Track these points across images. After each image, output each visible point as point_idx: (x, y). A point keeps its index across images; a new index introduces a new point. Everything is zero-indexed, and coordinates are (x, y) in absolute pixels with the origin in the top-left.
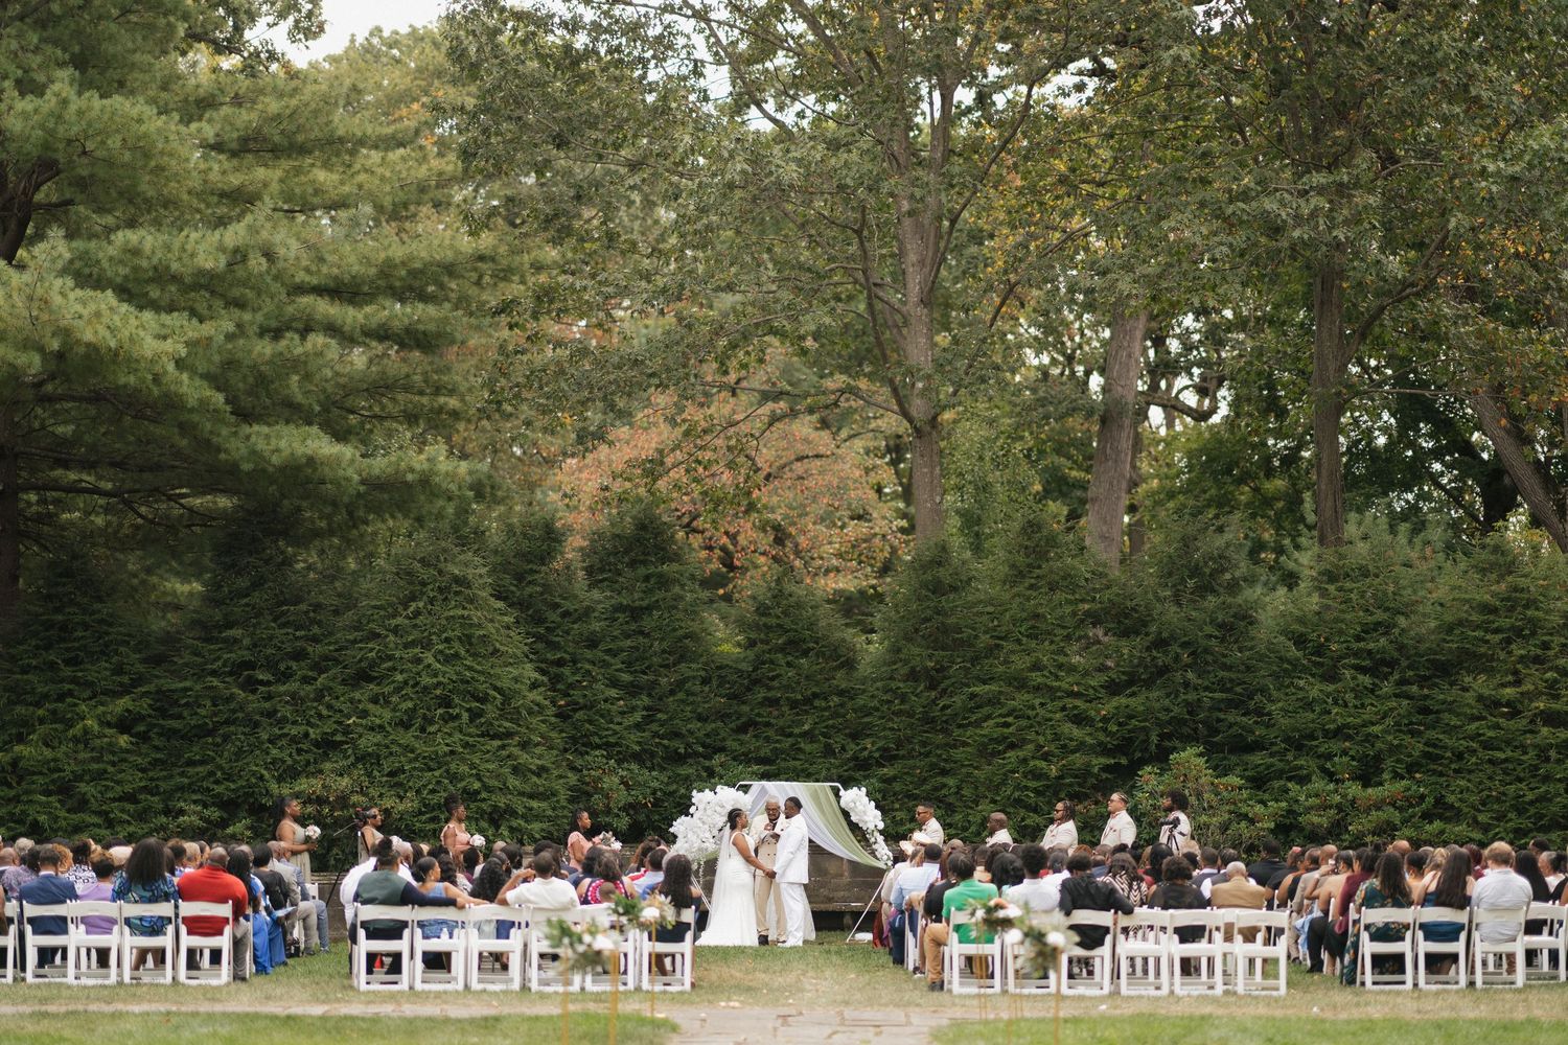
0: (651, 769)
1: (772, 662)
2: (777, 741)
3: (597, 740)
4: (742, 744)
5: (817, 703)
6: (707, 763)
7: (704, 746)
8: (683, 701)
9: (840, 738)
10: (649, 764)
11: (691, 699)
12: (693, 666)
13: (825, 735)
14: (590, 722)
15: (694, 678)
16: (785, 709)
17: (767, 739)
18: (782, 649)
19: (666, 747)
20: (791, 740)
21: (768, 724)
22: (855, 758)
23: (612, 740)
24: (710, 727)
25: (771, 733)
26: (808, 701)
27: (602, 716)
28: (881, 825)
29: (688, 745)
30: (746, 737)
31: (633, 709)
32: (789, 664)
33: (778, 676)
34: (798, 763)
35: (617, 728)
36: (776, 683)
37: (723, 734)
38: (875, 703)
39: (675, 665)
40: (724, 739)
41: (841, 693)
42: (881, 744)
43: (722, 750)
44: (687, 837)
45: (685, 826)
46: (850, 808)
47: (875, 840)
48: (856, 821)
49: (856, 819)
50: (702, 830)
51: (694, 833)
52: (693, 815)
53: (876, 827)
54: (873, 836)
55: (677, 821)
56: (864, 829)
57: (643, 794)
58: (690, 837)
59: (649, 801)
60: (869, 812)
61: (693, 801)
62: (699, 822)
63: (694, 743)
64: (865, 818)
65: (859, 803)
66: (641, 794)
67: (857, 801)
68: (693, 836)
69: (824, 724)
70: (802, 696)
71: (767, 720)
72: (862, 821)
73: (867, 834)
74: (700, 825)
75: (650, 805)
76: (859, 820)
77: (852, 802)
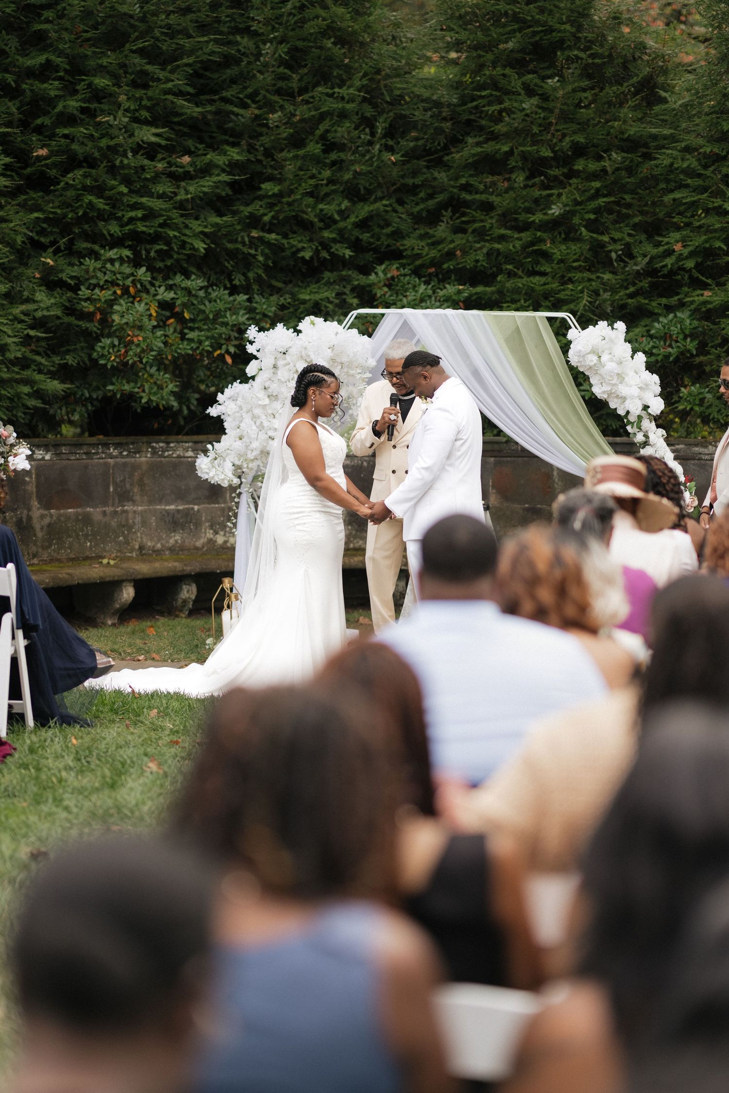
0: (234, 290)
1: (495, 86)
2: (502, 238)
3: (114, 228)
5: (579, 165)
6: (360, 280)
7: (356, 245)
8: (317, 161)
9: (623, 233)
10: (238, 280)
11: (334, 156)
12: (343, 91)
13: (593, 226)
14: (99, 190)
15: (343, 115)
16: (520, 178)
17: (481, 233)
18: (518, 63)
19: (277, 249)
20: (526, 236)
22: (651, 271)
23: (141, 227)
24: (364, 210)
25: (491, 221)
26: (563, 160)
27: (127, 181)
28: (658, 406)
29: (325, 246)
30: (441, 230)
31: (206, 171)
32: (530, 92)
33: (509, 112)
34: (536, 279)
35: (156, 204)
36: (501, 128)
37: (396, 223)
38: (691, 162)
39: (302, 91)
40: (398, 234)
41: (631, 145)
42: (698, 240)
43: (395, 255)
44: (243, 425)
45: (240, 401)
46: (591, 368)
47: (646, 436)
48: (605, 396)
49: (604, 392)
50: (270, 412)
51: (254, 418)
52: (253, 378)
53: (646, 408)
54: (640, 428)
55: (222, 393)
56: (621, 412)
57: (212, 337)
58: (249, 426)
59: (228, 352)
60: (631, 373)
61: (250, 349)
62: (262, 394)
63: (334, 240)
64: (623, 390)
65: (610, 356)
66: (207, 338)
67: (607, 352)
68: (253, 423)
69: (593, 205)
70: (553, 151)
71: (483, 197)
72: (617, 397)
73: (629, 422)
74: (267, 401)
75: (229, 360)
76: (610, 394)
77: (593, 352)
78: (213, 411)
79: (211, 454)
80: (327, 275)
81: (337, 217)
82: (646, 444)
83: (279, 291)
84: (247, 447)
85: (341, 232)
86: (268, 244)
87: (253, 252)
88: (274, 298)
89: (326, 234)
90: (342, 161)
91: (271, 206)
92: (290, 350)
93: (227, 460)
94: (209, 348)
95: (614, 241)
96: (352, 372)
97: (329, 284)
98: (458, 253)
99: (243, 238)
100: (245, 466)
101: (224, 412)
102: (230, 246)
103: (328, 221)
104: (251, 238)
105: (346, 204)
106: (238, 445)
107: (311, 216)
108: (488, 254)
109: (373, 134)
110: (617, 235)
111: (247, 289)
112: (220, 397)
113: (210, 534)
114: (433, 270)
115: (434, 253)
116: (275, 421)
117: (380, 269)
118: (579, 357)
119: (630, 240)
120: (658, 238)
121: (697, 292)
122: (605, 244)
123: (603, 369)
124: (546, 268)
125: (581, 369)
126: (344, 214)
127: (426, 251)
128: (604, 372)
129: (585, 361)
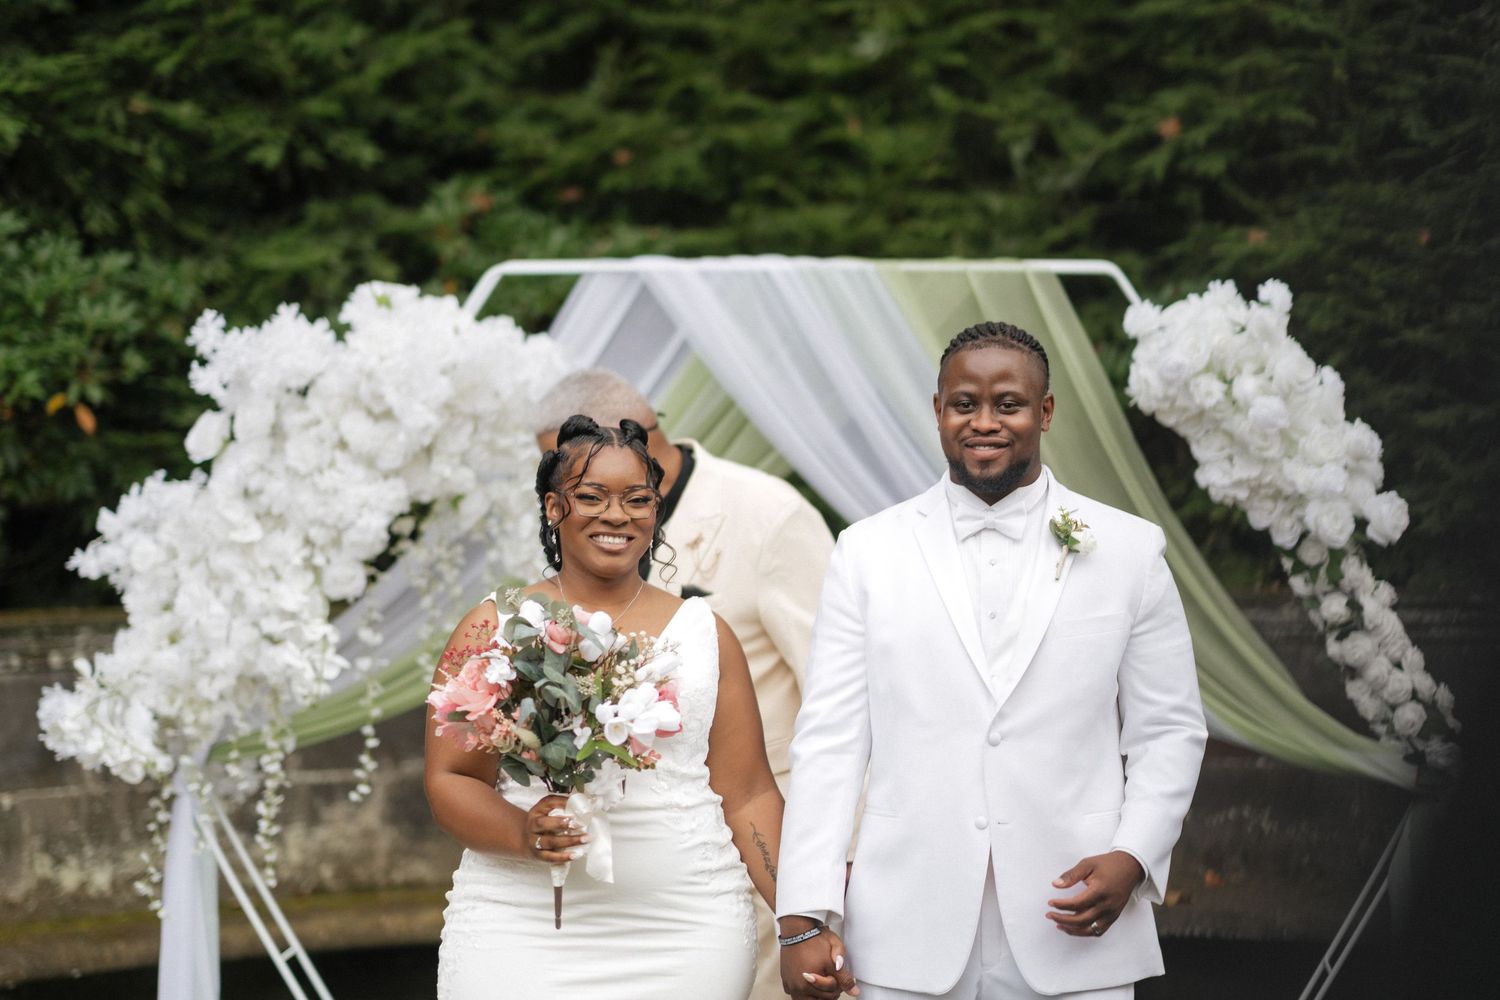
0: (91, 246)
2: (741, 115)
4: (568, 132)
6: (398, 220)
7: (383, 133)
9: (1027, 94)
10: (99, 220)
13: (957, 82)
17: (688, 106)
19: (195, 143)
20: (798, 110)
21: (694, 42)
24: (405, 49)
28: (1390, 516)
29: (310, 133)
30: (581, 105)
37: (474, 88)
43: (475, 160)
44: (181, 601)
45: (167, 533)
46: (1201, 414)
47: (1354, 606)
48: (1242, 494)
49: (1238, 484)
50: (265, 562)
51: (216, 579)
52: (207, 466)
53: (1361, 524)
54: (1335, 582)
55: (113, 507)
56: (1284, 538)
57: (42, 362)
58: (199, 604)
59: (84, 400)
60: (1316, 428)
61: (202, 380)
62: (238, 513)
63: (331, 122)
64: (1299, 476)
65: (1261, 380)
66: (31, 364)
67: (1249, 368)
68: (210, 594)
69: (956, 32)
72: (1277, 495)
73: (1300, 567)
74: (254, 532)
75: (86, 420)
76: (1255, 489)
77: (1208, 369)
78: (87, 563)
79: (86, 688)
80: (317, 210)
81: (341, 62)
82: (1345, 630)
83: (196, 249)
84: (193, 663)
85: (349, 102)
86: (172, 129)
87: (135, 147)
88: (188, 266)
89: (317, 106)
91: (174, 38)
92: (321, 383)
93: (136, 702)
94: (36, 391)
96: (504, 442)
97: (323, 230)
98: (623, 157)
99: (110, 114)
100: (189, 718)
101: (120, 562)
102: (79, 133)
103: (318, 74)
104: (131, 117)
105: (356, 34)
106: (169, 659)
107: (280, 60)
108: (708, 157)
110: (1020, 104)
111: (122, 240)
112: (105, 520)
113: (43, 866)
114: (571, 195)
115: (570, 155)
116: (281, 589)
117: (448, 191)
118: (1169, 383)
119: (1045, 114)
120: (1116, 109)
121: (1233, 232)
122: (991, 125)
123: (1238, 418)
124: (852, 183)
125: (1168, 420)
126: (356, 59)
127: (551, 149)
128: (1240, 425)
129: (1190, 396)
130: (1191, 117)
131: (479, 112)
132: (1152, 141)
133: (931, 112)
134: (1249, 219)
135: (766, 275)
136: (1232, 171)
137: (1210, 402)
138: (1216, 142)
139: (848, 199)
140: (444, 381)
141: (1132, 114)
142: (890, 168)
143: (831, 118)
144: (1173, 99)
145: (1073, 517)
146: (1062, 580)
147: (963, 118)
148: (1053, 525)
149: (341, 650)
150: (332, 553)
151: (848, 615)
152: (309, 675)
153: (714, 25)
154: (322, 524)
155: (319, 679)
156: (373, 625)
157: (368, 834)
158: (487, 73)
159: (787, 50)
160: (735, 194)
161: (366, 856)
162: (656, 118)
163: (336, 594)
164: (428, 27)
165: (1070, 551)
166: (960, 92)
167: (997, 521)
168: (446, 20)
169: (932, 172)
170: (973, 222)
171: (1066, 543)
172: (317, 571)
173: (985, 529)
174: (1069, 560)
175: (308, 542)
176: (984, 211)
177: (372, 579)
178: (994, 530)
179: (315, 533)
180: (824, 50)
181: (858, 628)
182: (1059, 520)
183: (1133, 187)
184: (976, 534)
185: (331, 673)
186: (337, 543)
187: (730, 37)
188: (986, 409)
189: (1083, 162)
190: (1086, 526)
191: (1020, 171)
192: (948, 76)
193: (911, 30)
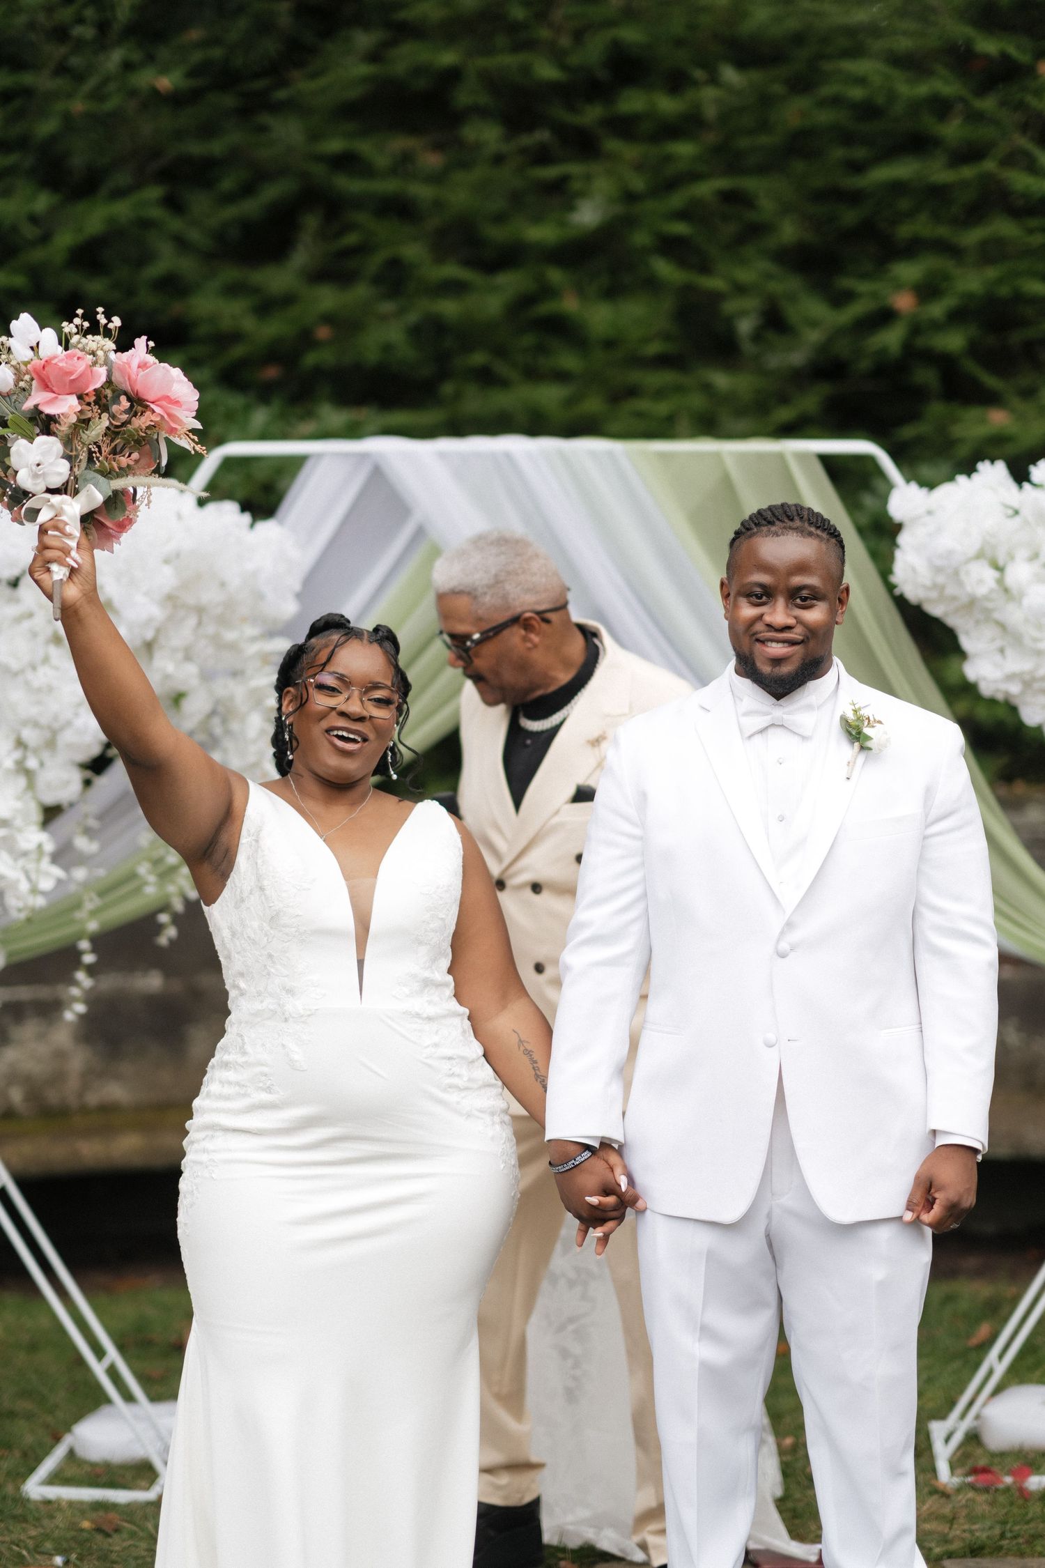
2: (452, 288)
4: (266, 307)
5: (632, 102)
13: (680, 253)
16: (487, 135)
17: (395, 278)
20: (511, 283)
22: (829, 367)
24: (94, 218)
37: (167, 260)
42: (975, 281)
48: (1014, 689)
49: (1010, 677)
63: (16, 296)
65: (1036, 566)
69: (677, 200)
70: (563, 67)
71: (388, 186)
76: (1028, 682)
77: (980, 555)
81: (29, 232)
85: (36, 274)
89: (1, 278)
90: (27, 92)
95: (740, 289)
98: (323, 333)
105: (43, 202)
108: (415, 332)
109: (103, 27)
110: (745, 275)
115: (269, 330)
118: (938, 570)
119: (776, 287)
120: (846, 283)
121: (973, 413)
122: (716, 298)
123: (1011, 607)
124: (569, 361)
125: (936, 610)
126: (45, 227)
127: (249, 324)
128: (1014, 615)
129: (960, 584)
130: (927, 291)
131: (171, 285)
132: (885, 316)
133: (652, 285)
134: (990, 399)
135: (508, 456)
136: (974, 349)
137: (981, 591)
138: (957, 317)
139: (561, 376)
140: (168, 571)
141: (863, 287)
142: (609, 344)
143: (547, 292)
144: (909, 271)
145: (864, 712)
146: (853, 779)
147: (687, 290)
148: (845, 721)
149: (56, 858)
150: (46, 755)
151: (627, 819)
152: (24, 886)
153: (421, 192)
154: (36, 724)
155: (34, 891)
156: (88, 832)
157: (60, 1055)
158: (181, 243)
159: (500, 218)
160: (444, 374)
161: (58, 1077)
162: (361, 291)
163: (50, 799)
164: (118, 194)
165: (862, 748)
166: (682, 263)
167: (785, 716)
168: (137, 186)
169: (654, 348)
170: (697, 401)
171: (858, 739)
172: (29, 774)
173: (773, 725)
174: (862, 758)
175: (20, 744)
176: (707, 388)
177: (87, 783)
178: (782, 726)
179: (29, 735)
180: (538, 219)
181: (637, 832)
182: (851, 716)
183: (864, 365)
184: (762, 731)
185: (46, 884)
186: (51, 744)
187: (438, 204)
188: (781, 603)
189: (814, 337)
190: (880, 722)
191: (748, 347)
192: (670, 247)
193: (630, 197)
